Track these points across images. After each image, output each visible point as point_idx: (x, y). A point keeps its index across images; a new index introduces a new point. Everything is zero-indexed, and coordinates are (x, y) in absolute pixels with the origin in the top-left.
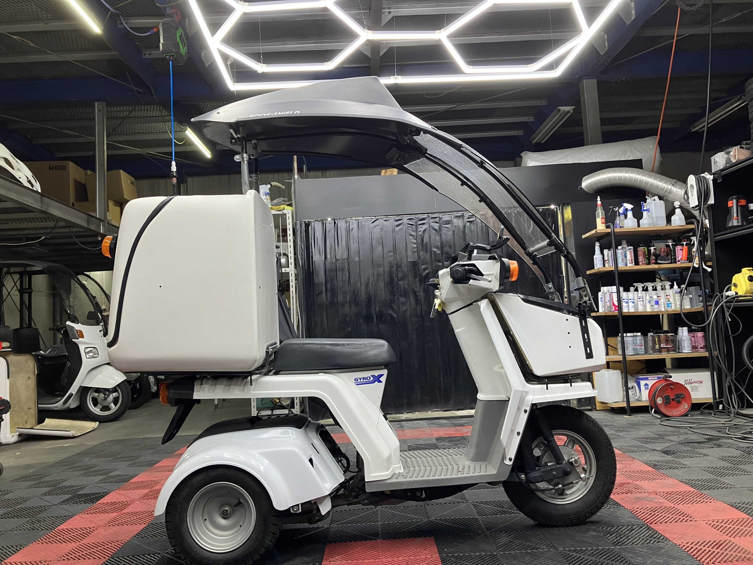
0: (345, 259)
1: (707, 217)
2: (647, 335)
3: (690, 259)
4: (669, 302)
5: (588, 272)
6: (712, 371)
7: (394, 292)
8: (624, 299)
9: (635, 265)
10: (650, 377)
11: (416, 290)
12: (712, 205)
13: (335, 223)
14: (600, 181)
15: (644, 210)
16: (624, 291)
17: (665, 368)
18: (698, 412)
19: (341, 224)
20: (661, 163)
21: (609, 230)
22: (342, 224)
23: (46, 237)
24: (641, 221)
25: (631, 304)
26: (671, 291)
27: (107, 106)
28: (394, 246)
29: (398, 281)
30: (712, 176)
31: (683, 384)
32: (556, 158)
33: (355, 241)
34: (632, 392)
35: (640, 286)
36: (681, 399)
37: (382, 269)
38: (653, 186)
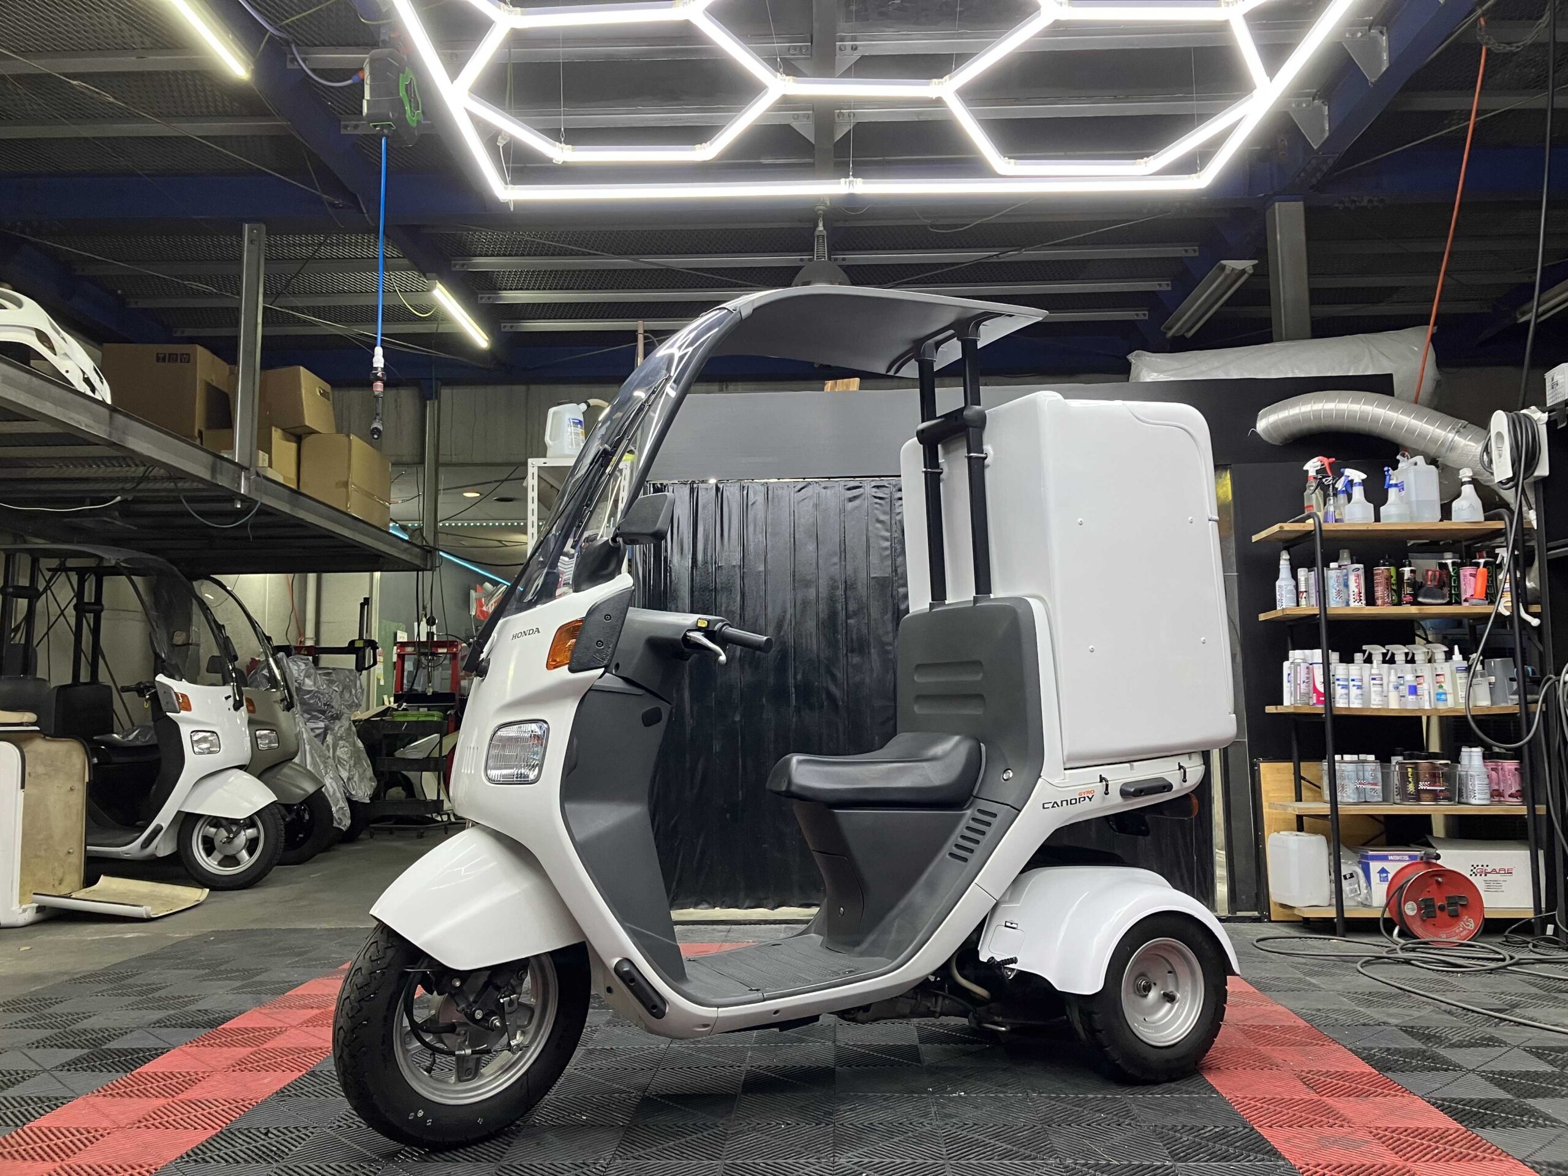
0: (734, 566)
1: (1534, 506)
2: (1390, 762)
3: (1491, 596)
4: (1441, 691)
5: (1262, 617)
6: (1533, 847)
7: (837, 641)
8: (1338, 680)
9: (1367, 604)
10: (1394, 854)
11: (885, 639)
12: (1543, 479)
13: (717, 489)
14: (1295, 420)
15: (1391, 486)
16: (1342, 660)
17: (1429, 837)
18: (1500, 940)
19: (730, 491)
20: (1438, 384)
21: (1309, 526)
22: (732, 492)
23: (126, 497)
24: (1382, 509)
25: (1354, 691)
26: (1448, 664)
27: (268, 234)
28: (843, 542)
29: (848, 617)
30: (1546, 414)
31: (1467, 874)
32: (1204, 367)
33: (758, 529)
34: (1350, 885)
35: (1377, 651)
36: (1459, 907)
37: (812, 592)
38: (1414, 433)
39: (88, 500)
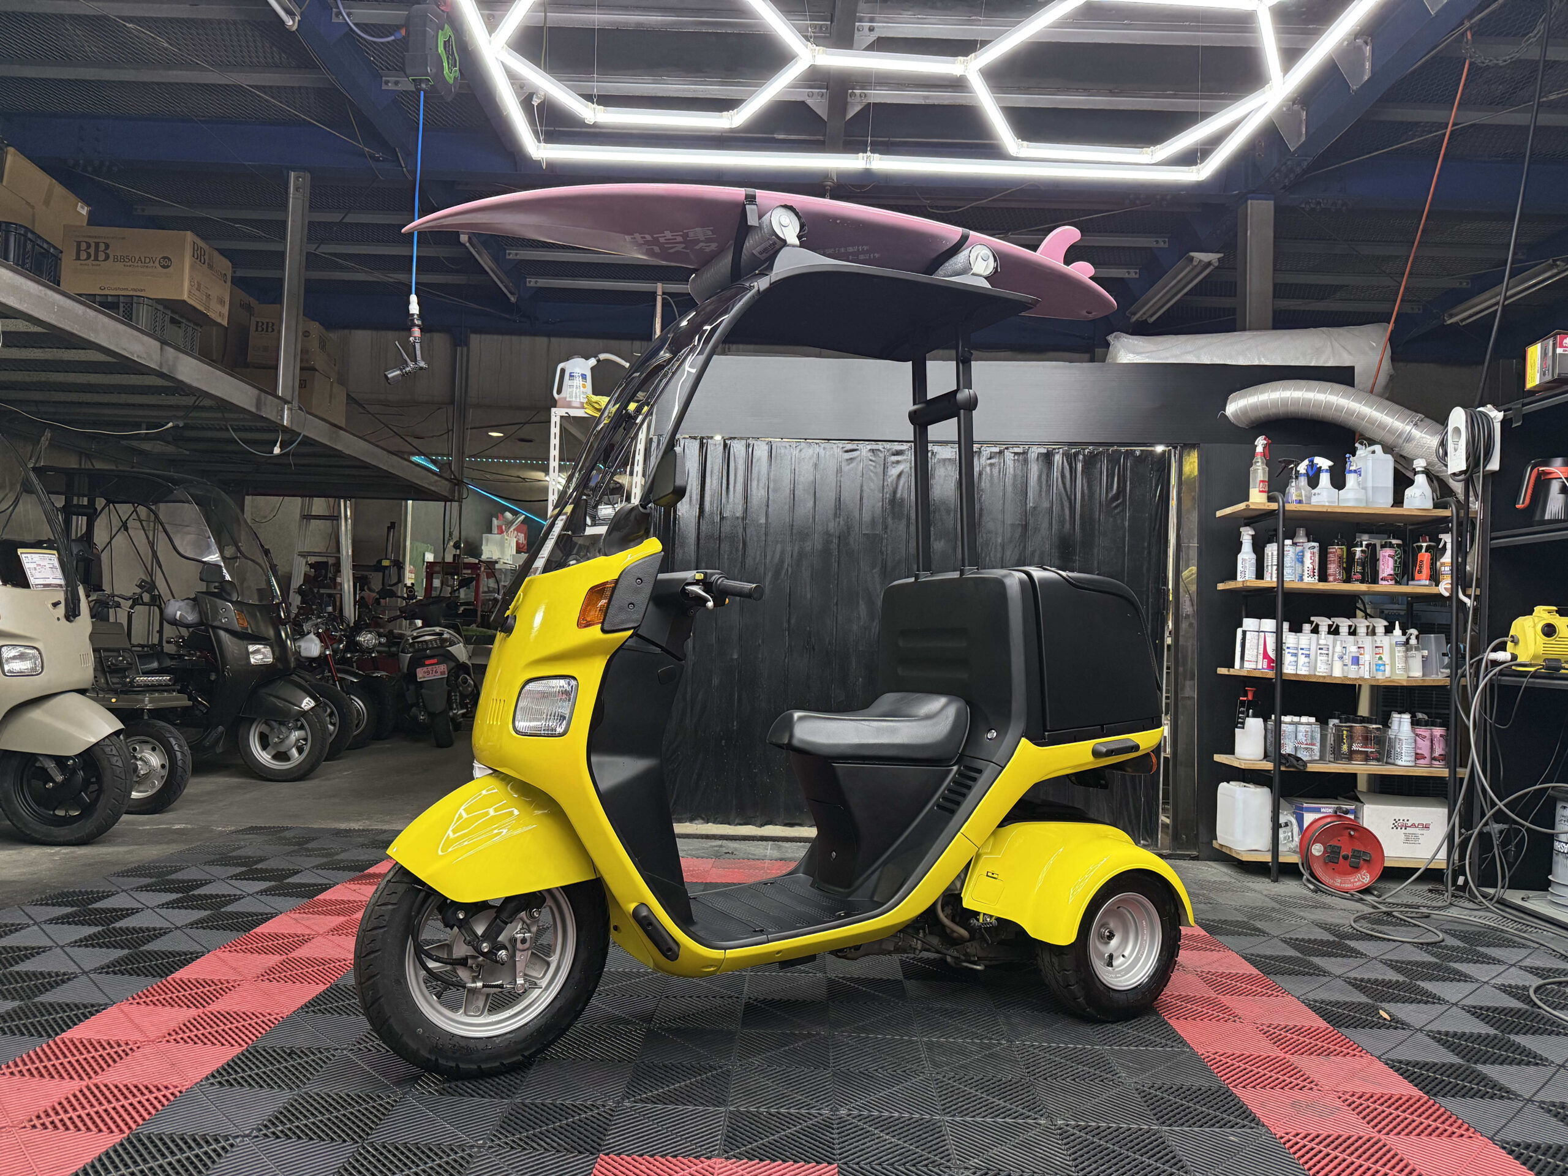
0: (738, 518)
1: (1481, 497)
3: (1434, 578)
4: (1380, 662)
6: (1451, 806)
7: (829, 591)
8: (1288, 648)
9: (1320, 580)
10: (1324, 806)
13: (725, 445)
14: (1264, 405)
15: (1350, 472)
17: (1357, 792)
19: (736, 448)
20: (1392, 378)
21: (1274, 506)
22: (738, 449)
23: (176, 423)
25: (1302, 659)
28: (840, 499)
29: (840, 569)
30: (1502, 413)
32: (1176, 351)
33: (761, 485)
35: (1324, 623)
37: (808, 546)
38: (1373, 424)
39: (144, 425)
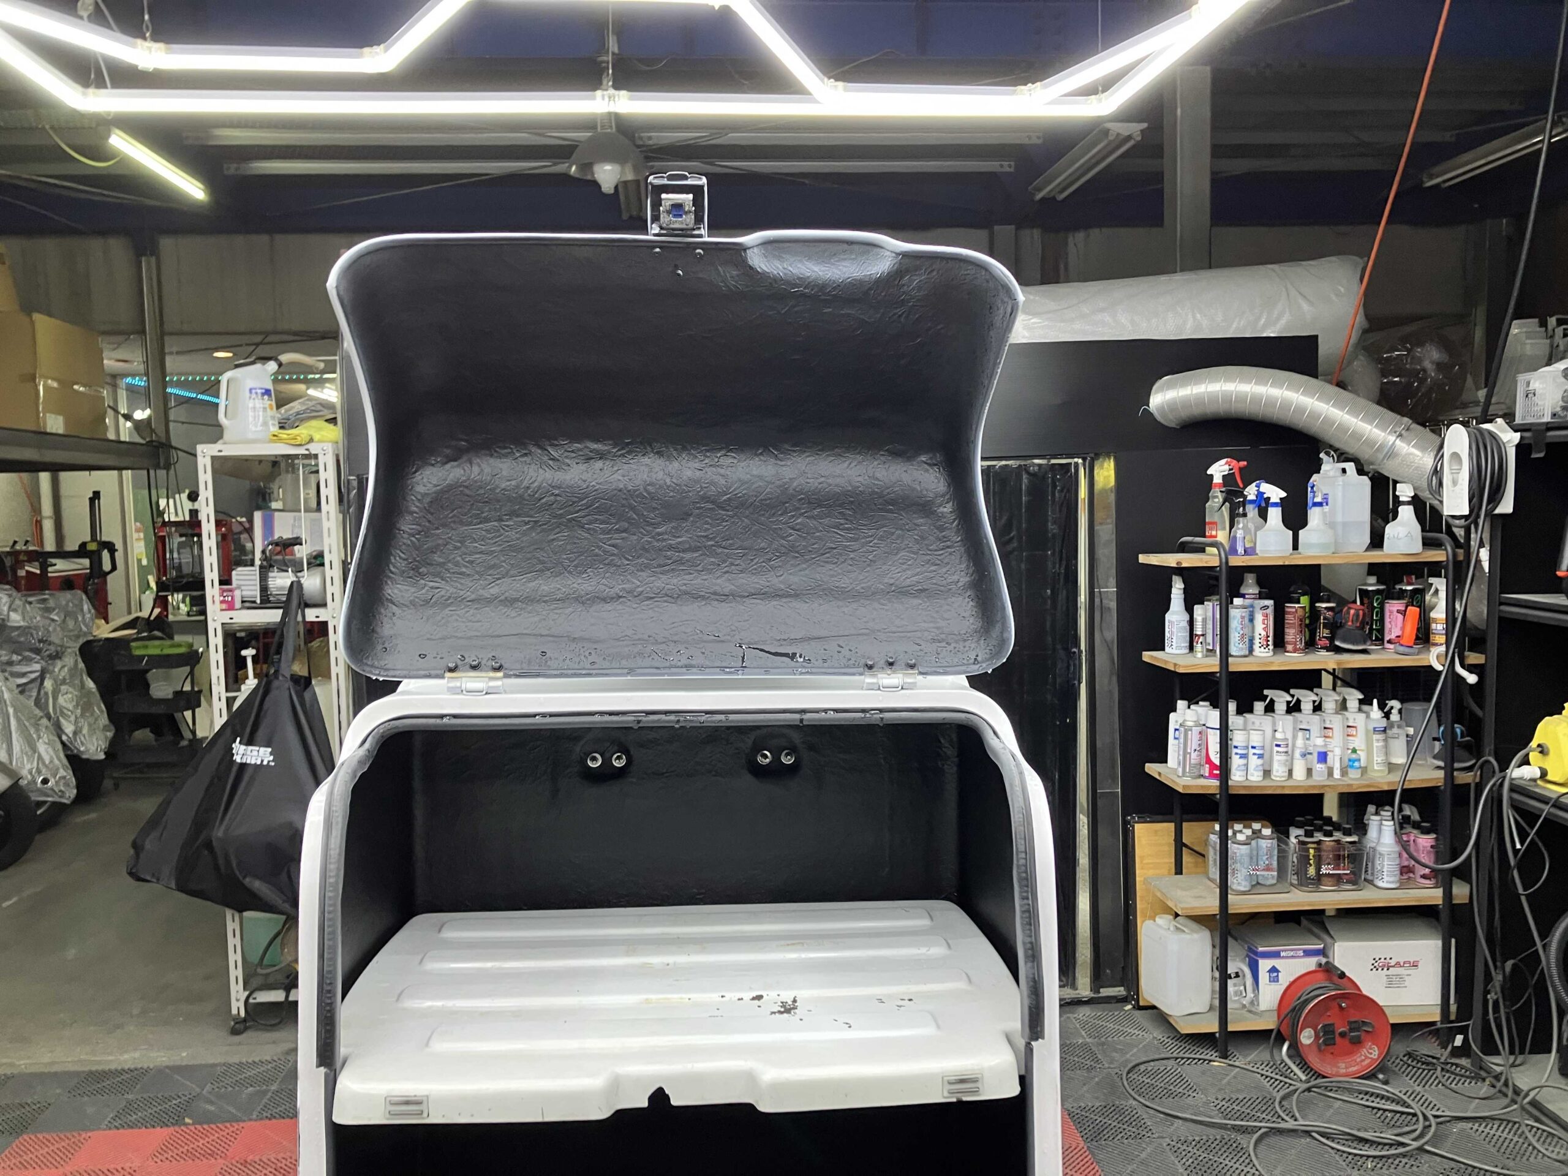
1: (1487, 545)
3: (1421, 642)
4: (1354, 756)
5: (1148, 656)
6: (1446, 935)
8: (1236, 747)
9: (1275, 653)
10: (1286, 950)
12: (1505, 517)
15: (1316, 504)
24: (1301, 532)
25: (1254, 761)
26: (1362, 718)
34: (1235, 985)
35: (1281, 699)
36: (1363, 1034)
